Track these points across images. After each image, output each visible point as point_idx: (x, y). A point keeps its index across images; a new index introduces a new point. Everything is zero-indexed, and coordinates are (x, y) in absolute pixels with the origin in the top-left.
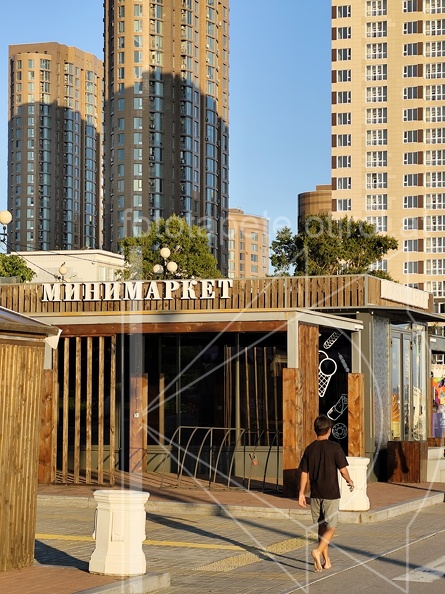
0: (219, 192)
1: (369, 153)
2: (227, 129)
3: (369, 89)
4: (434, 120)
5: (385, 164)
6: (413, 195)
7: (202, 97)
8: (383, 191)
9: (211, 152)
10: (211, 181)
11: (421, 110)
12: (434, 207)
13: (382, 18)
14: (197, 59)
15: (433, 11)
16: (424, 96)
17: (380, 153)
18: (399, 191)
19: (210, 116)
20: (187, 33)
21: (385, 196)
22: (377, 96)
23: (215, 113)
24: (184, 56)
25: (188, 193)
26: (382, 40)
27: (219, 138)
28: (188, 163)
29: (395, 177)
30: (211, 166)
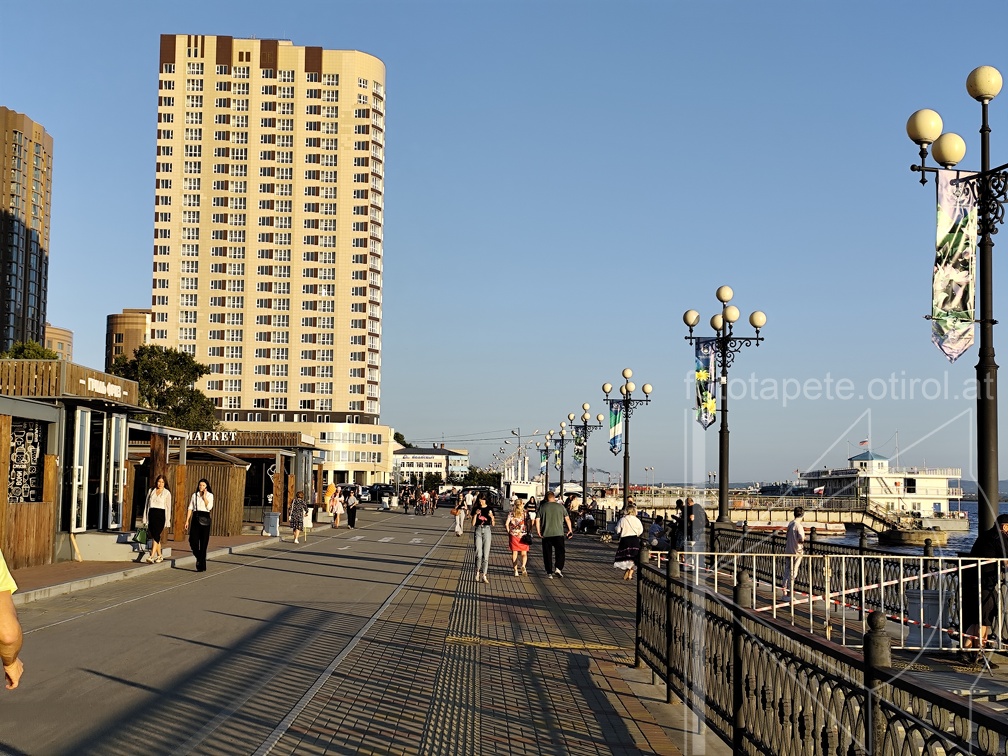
0: (38, 311)
1: (183, 295)
2: (47, 258)
3: (184, 246)
4: (234, 273)
5: (195, 305)
6: (216, 330)
7: (27, 230)
8: (193, 325)
9: (33, 276)
10: (32, 301)
11: (225, 265)
12: (233, 339)
13: (196, 192)
14: (25, 198)
15: (237, 191)
16: (228, 254)
17: (192, 296)
18: (205, 326)
19: (34, 247)
20: (16, 176)
21: (195, 329)
22: (191, 252)
23: (38, 244)
24: (13, 195)
25: (12, 310)
26: (196, 209)
27: (40, 265)
28: (13, 285)
29: (202, 315)
30: (32, 288)
